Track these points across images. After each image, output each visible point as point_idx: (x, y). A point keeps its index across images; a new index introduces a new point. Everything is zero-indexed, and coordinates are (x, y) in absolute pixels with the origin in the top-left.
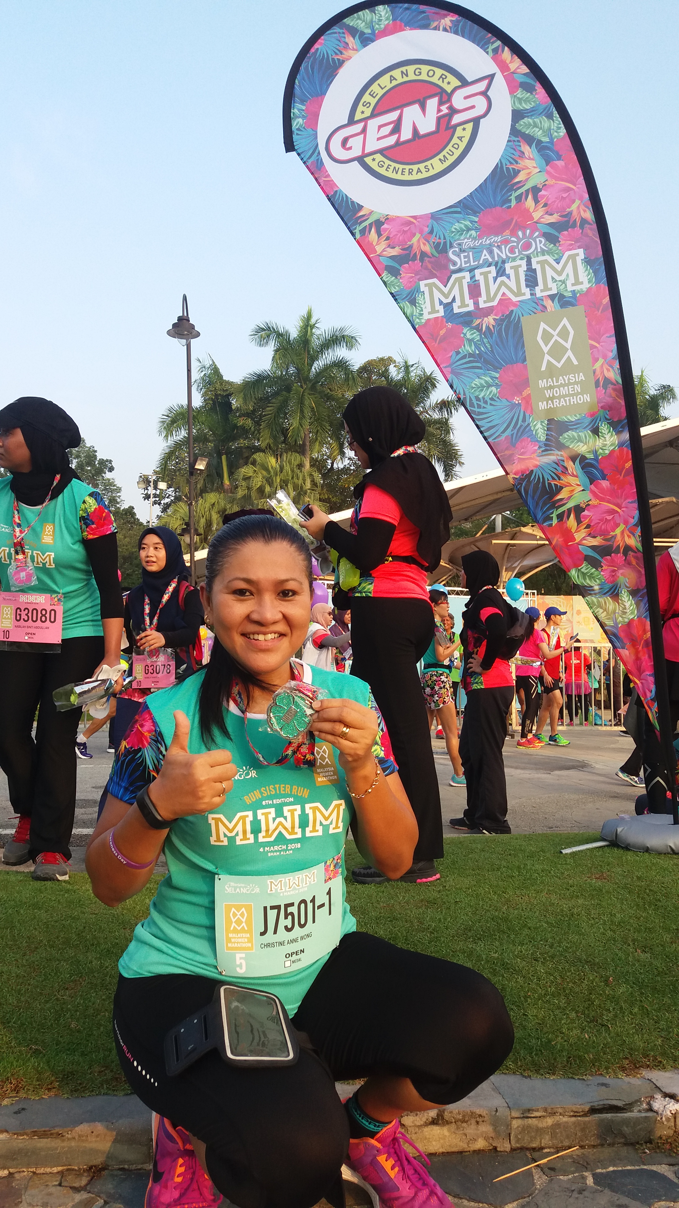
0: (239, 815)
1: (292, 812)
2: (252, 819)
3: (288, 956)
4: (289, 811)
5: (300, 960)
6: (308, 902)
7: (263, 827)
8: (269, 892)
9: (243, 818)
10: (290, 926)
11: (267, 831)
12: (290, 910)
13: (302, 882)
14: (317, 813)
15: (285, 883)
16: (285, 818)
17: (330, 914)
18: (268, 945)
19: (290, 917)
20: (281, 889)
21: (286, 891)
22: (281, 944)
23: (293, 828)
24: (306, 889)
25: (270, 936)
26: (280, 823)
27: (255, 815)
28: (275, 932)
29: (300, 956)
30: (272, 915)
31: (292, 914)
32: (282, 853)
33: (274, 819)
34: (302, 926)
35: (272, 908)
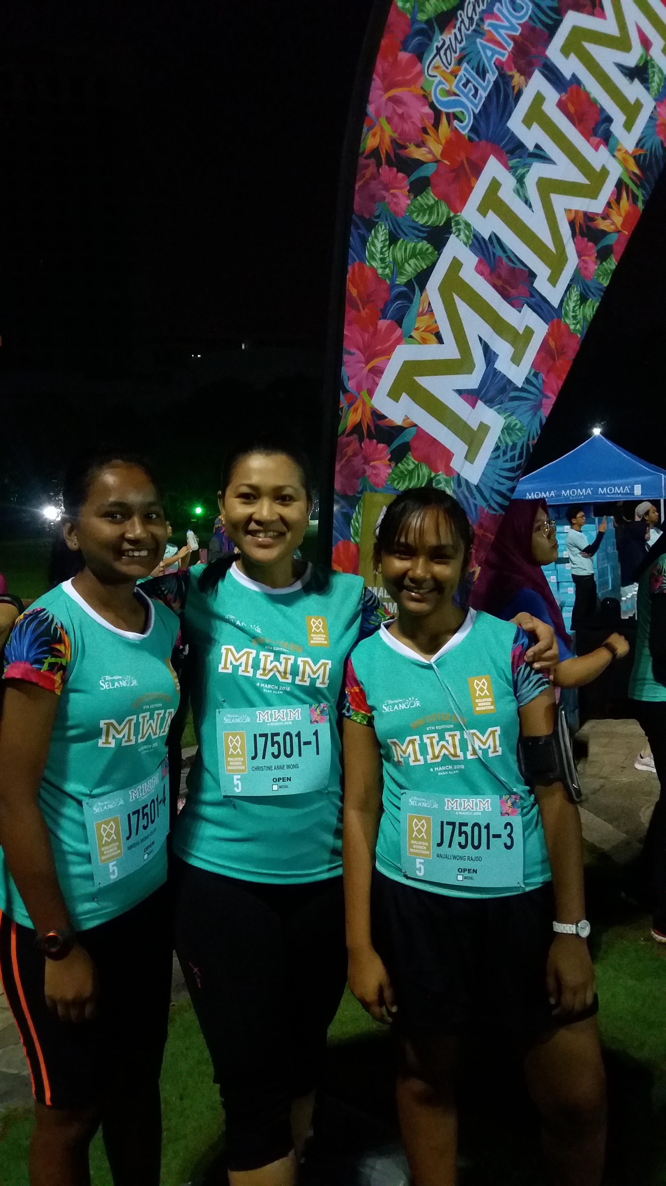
0: (245, 650)
1: (287, 660)
2: (254, 656)
3: (275, 780)
4: (284, 658)
5: (286, 787)
6: (294, 736)
7: (262, 666)
8: (258, 722)
9: (248, 653)
10: (276, 753)
11: (264, 670)
12: (276, 739)
13: (287, 716)
14: (307, 665)
15: (271, 714)
16: (281, 663)
17: (318, 754)
18: (258, 768)
19: (276, 745)
20: (268, 720)
21: (272, 722)
22: (270, 768)
23: (285, 673)
24: (291, 723)
25: (259, 760)
26: (275, 666)
27: (258, 655)
28: (264, 757)
29: (287, 783)
30: (261, 741)
31: (278, 743)
32: (274, 692)
33: (272, 662)
34: (289, 756)
35: (261, 735)
